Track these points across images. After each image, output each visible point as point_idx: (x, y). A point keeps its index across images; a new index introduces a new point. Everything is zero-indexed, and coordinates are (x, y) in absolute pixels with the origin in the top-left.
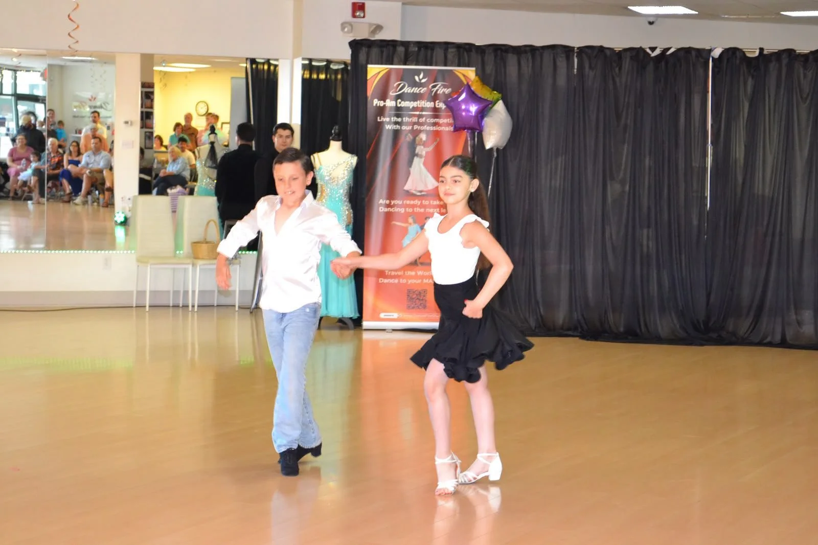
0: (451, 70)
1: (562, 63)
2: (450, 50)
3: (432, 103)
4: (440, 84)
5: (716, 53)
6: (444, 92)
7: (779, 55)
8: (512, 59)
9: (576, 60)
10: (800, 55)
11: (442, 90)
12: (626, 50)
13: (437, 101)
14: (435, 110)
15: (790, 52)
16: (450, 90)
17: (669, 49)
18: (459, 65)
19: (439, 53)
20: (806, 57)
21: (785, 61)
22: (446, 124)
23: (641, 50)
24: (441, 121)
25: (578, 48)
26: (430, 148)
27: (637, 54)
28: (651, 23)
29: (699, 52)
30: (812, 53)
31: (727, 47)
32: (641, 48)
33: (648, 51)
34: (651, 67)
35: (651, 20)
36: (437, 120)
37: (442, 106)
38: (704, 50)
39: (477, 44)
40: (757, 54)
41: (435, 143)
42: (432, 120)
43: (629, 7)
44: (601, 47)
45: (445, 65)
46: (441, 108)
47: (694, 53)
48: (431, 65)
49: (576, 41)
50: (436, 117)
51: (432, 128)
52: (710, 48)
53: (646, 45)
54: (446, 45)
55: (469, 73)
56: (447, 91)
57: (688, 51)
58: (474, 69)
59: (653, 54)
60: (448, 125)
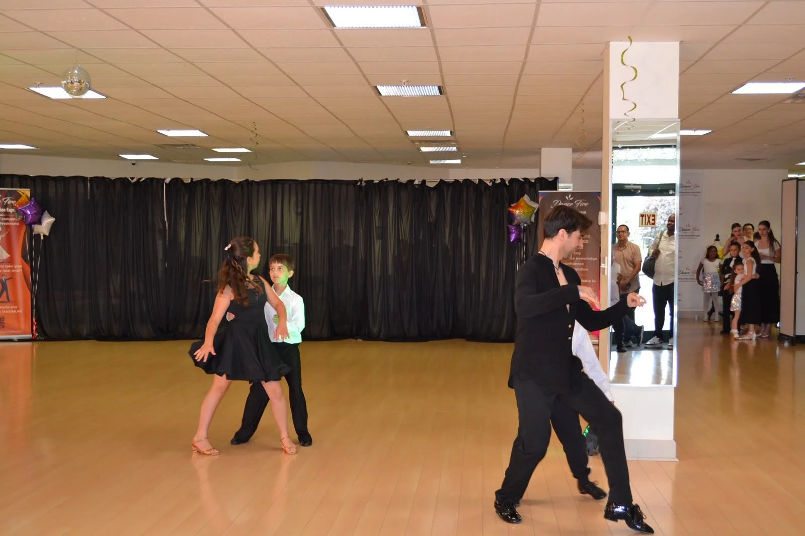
0: (16, 191)
1: (81, 186)
2: (16, 179)
3: (5, 209)
4: (9, 198)
5: (168, 181)
6: (12, 203)
7: (201, 182)
8: (52, 184)
9: (89, 184)
10: (213, 182)
11: (9, 201)
12: (117, 179)
13: (7, 208)
14: (6, 213)
15: (207, 180)
16: (15, 201)
17: (141, 178)
18: (20, 187)
19: (8, 180)
20: (216, 183)
21: (205, 185)
22: (13, 222)
23: (126, 179)
24: (10, 219)
25: (90, 178)
26: (4, 236)
27: (124, 181)
28: (134, 164)
29: (158, 179)
30: (219, 180)
31: (173, 177)
32: (126, 178)
33: (130, 179)
34: (132, 189)
35: (133, 162)
36: (7, 219)
37: (11, 210)
38: (161, 179)
39: (31, 176)
40: (190, 181)
41: (7, 233)
42: (5, 219)
43: (120, 155)
44: (103, 177)
45: (12, 187)
46: (10, 212)
47: (155, 180)
48: (3, 187)
49: (89, 174)
50: (6, 217)
51: (5, 224)
52: (163, 178)
53: (128, 177)
54: (12, 175)
55: (26, 192)
56: (13, 202)
57: (152, 179)
58: (29, 189)
59: (133, 181)
60: (14, 221)
